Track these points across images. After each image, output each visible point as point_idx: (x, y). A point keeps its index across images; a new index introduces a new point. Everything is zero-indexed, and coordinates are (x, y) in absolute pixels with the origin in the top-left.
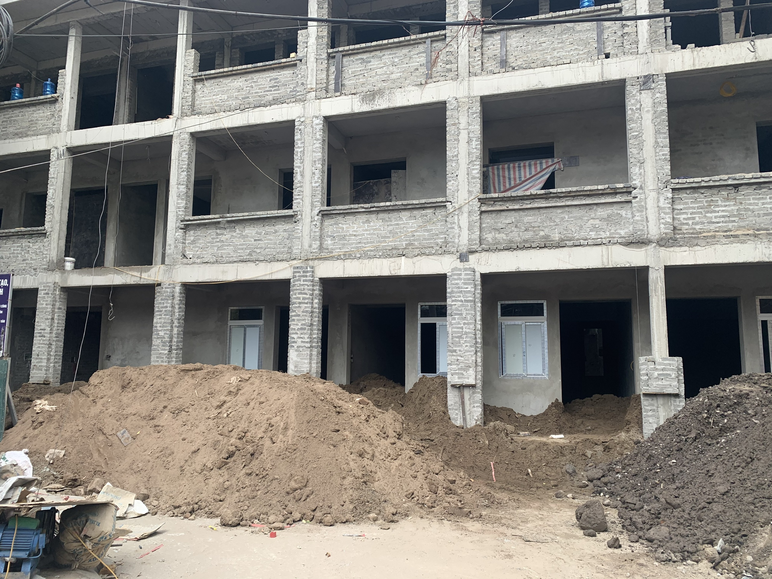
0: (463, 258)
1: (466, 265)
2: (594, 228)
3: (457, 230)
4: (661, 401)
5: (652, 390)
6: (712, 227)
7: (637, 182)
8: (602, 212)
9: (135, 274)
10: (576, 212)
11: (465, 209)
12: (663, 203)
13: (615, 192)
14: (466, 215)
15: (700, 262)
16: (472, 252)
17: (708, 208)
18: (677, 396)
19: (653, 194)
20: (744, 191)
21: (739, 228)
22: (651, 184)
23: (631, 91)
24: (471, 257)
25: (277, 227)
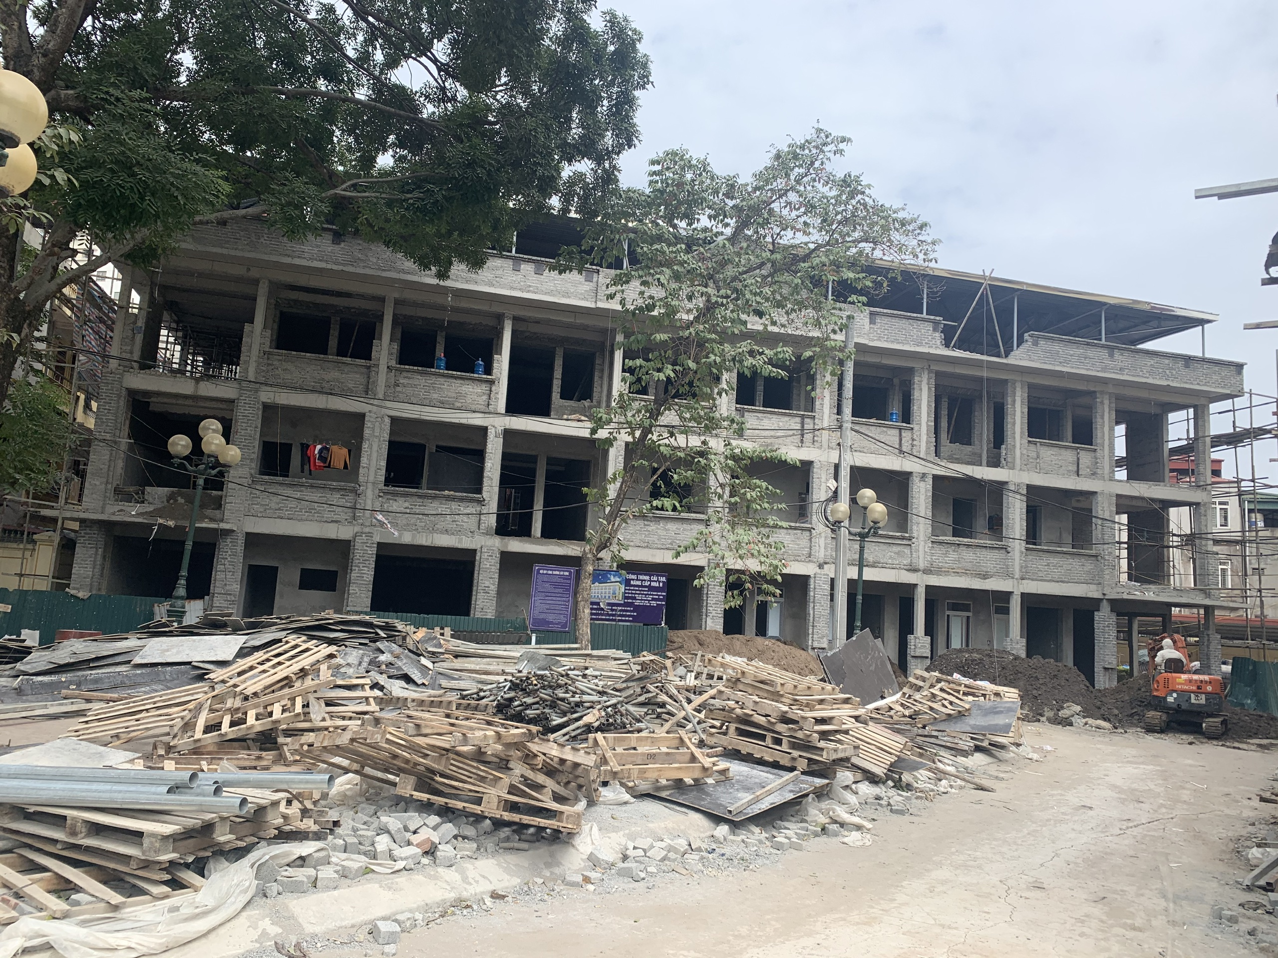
0: (821, 566)
1: (822, 572)
2: (891, 558)
3: (817, 548)
4: (919, 660)
5: (917, 654)
6: (947, 565)
7: (915, 535)
8: (896, 549)
9: (576, 548)
10: (883, 547)
11: (823, 535)
12: (927, 550)
13: (903, 538)
14: (823, 539)
15: (941, 585)
16: (826, 563)
17: (946, 554)
18: (927, 657)
19: (922, 543)
20: (962, 548)
21: (958, 568)
22: (922, 538)
23: (916, 480)
24: (825, 566)
25: (692, 526)
